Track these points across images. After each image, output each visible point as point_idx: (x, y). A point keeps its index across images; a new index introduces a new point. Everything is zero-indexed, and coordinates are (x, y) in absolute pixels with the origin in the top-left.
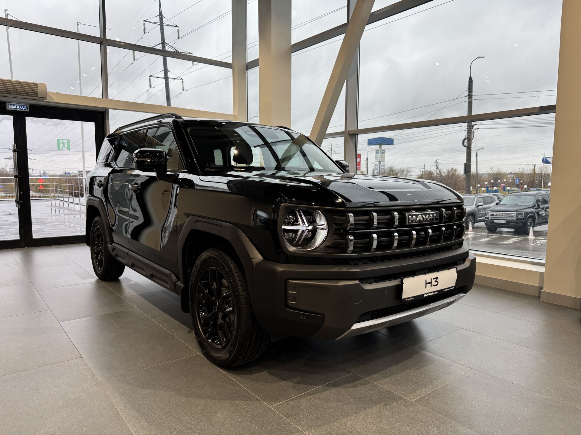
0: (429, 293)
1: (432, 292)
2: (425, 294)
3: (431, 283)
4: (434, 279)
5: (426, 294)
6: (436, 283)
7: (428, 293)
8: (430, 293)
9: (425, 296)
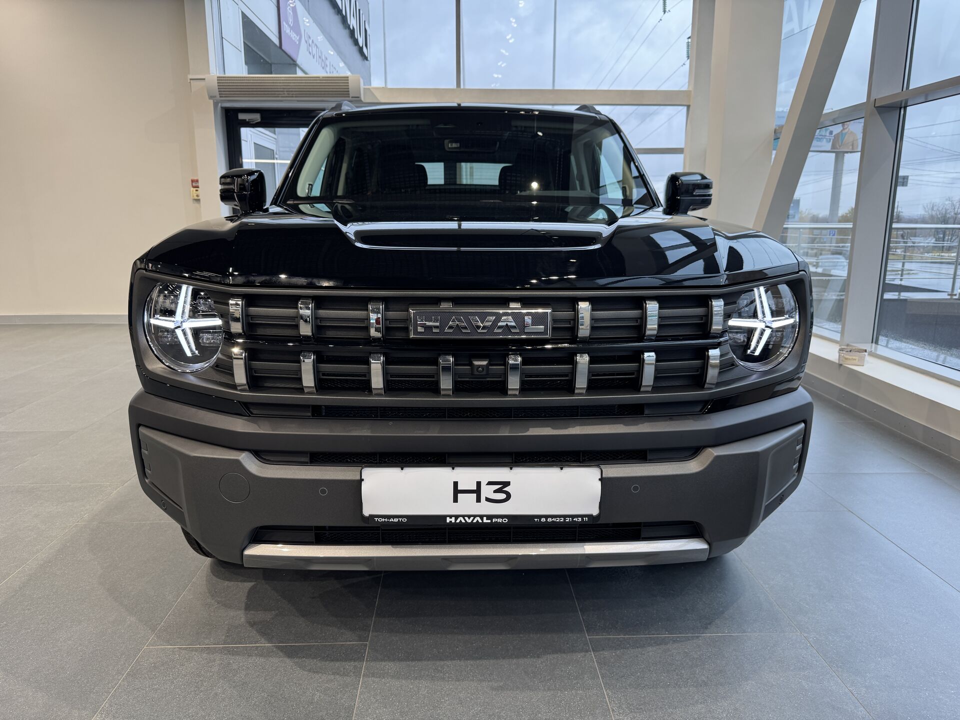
0: (469, 517)
1: (481, 517)
2: (451, 517)
3: (478, 491)
4: (490, 483)
5: (457, 517)
6: (503, 496)
7: (464, 516)
8: (475, 516)
9: (448, 520)
